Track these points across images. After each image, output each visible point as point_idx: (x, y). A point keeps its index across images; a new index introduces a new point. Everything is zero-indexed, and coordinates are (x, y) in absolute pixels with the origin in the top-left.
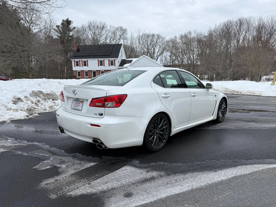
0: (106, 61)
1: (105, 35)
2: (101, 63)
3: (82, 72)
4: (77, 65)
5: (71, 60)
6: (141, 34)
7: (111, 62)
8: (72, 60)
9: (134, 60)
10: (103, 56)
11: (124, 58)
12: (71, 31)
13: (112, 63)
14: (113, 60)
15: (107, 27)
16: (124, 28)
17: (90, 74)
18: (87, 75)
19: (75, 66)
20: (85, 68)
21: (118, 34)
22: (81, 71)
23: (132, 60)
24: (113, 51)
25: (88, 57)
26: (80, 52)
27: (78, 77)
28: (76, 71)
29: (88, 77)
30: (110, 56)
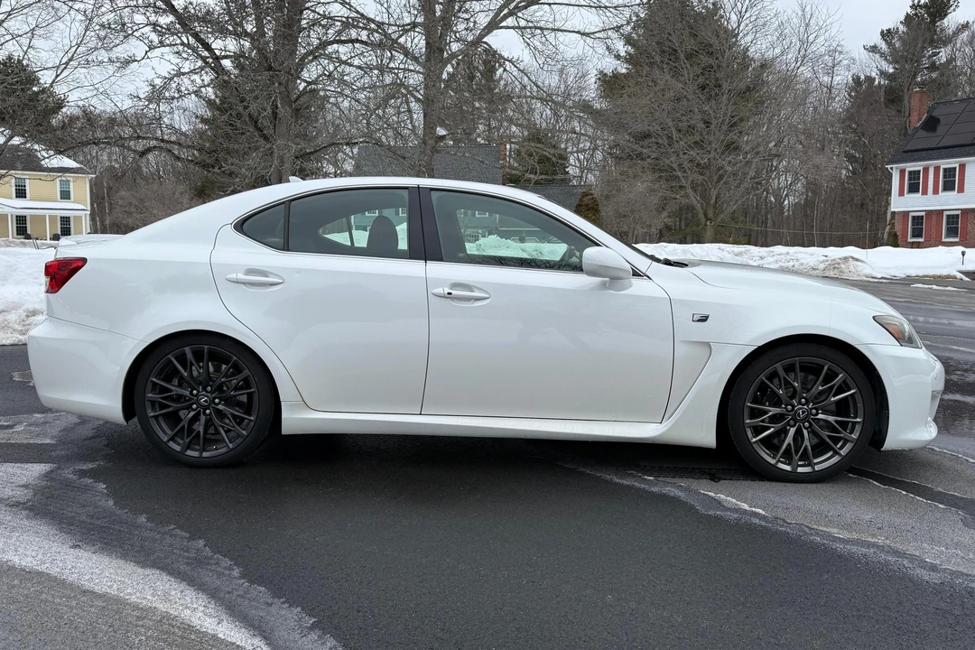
4: (914, 188)
5: (889, 167)
8: (894, 166)
17: (969, 228)
18: (952, 231)
20: (950, 202)
22: (929, 213)
25: (967, 149)
26: (941, 130)
27: (910, 240)
28: (906, 214)
29: (957, 240)
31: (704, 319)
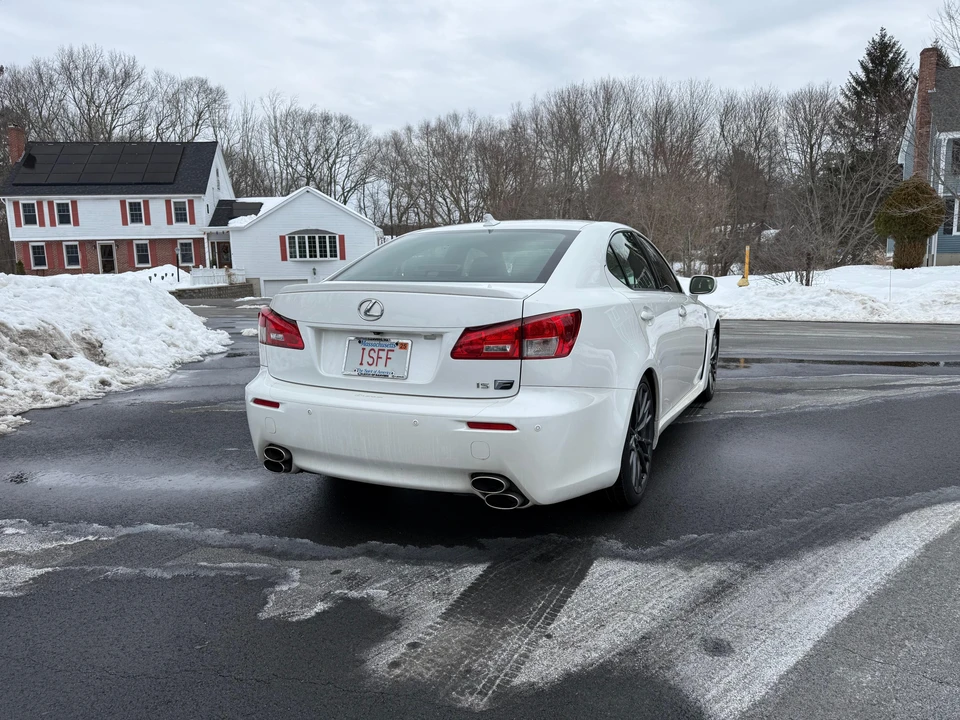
0: (157, 206)
2: (136, 214)
3: (54, 247)
4: (30, 220)
6: (281, 110)
7: (176, 209)
8: (6, 198)
9: (269, 203)
10: (141, 187)
11: (228, 194)
13: (181, 215)
14: (186, 200)
16: (213, 84)
17: (89, 257)
18: (73, 260)
19: (18, 224)
20: (66, 233)
22: (48, 243)
23: (262, 204)
24: (182, 166)
25: (76, 188)
26: (38, 168)
27: (34, 268)
28: (25, 244)
29: (79, 267)
30: (171, 186)
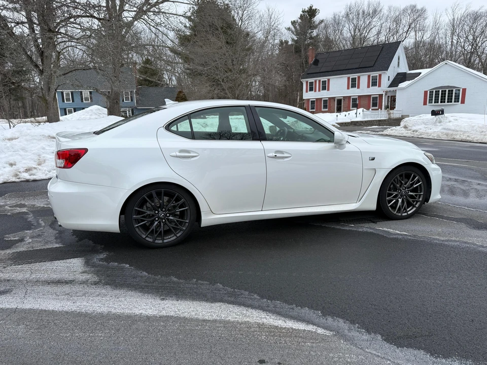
0: (364, 78)
1: (377, 28)
2: (354, 83)
3: (319, 101)
4: (311, 89)
5: (302, 80)
7: (372, 80)
8: (304, 80)
9: (424, 72)
10: (358, 70)
11: (404, 68)
12: (315, 27)
13: (375, 82)
14: (378, 75)
15: (383, 10)
17: (332, 105)
18: (325, 107)
19: (307, 92)
20: (324, 95)
21: (405, 21)
22: (317, 99)
23: (420, 73)
24: (380, 57)
25: (330, 73)
26: (320, 65)
27: (310, 110)
28: (309, 100)
29: (327, 110)
30: (371, 68)
31: (373, 159)
